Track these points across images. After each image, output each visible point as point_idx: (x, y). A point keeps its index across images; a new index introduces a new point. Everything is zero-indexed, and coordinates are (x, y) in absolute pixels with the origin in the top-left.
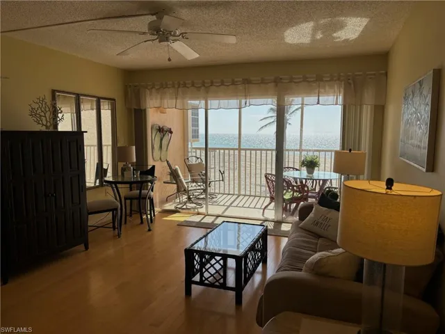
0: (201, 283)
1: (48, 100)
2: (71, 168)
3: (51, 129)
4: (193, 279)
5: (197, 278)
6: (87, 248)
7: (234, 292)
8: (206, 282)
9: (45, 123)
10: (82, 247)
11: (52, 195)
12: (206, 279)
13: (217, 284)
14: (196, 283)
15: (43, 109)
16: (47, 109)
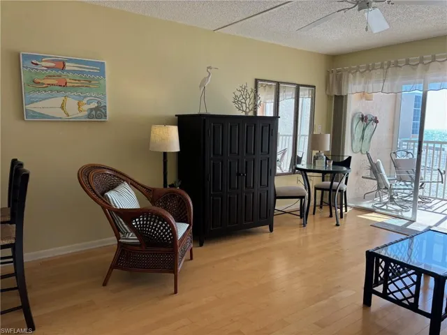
0: (384, 295)
1: (251, 86)
2: (262, 151)
3: (251, 114)
4: (375, 289)
5: (380, 289)
6: (271, 230)
7: (429, 319)
8: (391, 296)
9: (244, 109)
10: (267, 228)
11: (244, 175)
12: (392, 293)
13: (405, 302)
14: (377, 293)
15: (244, 97)
16: (248, 97)
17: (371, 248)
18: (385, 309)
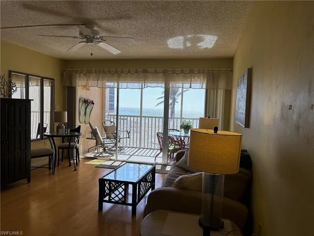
0: (109, 201)
1: (6, 77)
2: (20, 124)
3: (7, 97)
4: (104, 199)
5: (107, 198)
6: (29, 182)
7: (131, 207)
8: (113, 200)
9: (3, 93)
10: (25, 181)
11: (6, 143)
12: (113, 199)
13: (120, 201)
14: (106, 201)
15: (2, 83)
16: (5, 84)
17: (101, 177)
18: (111, 209)
